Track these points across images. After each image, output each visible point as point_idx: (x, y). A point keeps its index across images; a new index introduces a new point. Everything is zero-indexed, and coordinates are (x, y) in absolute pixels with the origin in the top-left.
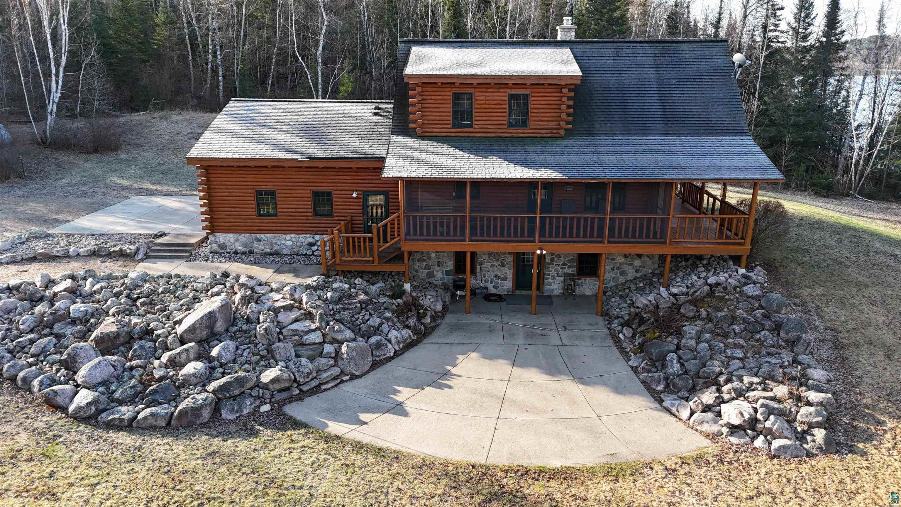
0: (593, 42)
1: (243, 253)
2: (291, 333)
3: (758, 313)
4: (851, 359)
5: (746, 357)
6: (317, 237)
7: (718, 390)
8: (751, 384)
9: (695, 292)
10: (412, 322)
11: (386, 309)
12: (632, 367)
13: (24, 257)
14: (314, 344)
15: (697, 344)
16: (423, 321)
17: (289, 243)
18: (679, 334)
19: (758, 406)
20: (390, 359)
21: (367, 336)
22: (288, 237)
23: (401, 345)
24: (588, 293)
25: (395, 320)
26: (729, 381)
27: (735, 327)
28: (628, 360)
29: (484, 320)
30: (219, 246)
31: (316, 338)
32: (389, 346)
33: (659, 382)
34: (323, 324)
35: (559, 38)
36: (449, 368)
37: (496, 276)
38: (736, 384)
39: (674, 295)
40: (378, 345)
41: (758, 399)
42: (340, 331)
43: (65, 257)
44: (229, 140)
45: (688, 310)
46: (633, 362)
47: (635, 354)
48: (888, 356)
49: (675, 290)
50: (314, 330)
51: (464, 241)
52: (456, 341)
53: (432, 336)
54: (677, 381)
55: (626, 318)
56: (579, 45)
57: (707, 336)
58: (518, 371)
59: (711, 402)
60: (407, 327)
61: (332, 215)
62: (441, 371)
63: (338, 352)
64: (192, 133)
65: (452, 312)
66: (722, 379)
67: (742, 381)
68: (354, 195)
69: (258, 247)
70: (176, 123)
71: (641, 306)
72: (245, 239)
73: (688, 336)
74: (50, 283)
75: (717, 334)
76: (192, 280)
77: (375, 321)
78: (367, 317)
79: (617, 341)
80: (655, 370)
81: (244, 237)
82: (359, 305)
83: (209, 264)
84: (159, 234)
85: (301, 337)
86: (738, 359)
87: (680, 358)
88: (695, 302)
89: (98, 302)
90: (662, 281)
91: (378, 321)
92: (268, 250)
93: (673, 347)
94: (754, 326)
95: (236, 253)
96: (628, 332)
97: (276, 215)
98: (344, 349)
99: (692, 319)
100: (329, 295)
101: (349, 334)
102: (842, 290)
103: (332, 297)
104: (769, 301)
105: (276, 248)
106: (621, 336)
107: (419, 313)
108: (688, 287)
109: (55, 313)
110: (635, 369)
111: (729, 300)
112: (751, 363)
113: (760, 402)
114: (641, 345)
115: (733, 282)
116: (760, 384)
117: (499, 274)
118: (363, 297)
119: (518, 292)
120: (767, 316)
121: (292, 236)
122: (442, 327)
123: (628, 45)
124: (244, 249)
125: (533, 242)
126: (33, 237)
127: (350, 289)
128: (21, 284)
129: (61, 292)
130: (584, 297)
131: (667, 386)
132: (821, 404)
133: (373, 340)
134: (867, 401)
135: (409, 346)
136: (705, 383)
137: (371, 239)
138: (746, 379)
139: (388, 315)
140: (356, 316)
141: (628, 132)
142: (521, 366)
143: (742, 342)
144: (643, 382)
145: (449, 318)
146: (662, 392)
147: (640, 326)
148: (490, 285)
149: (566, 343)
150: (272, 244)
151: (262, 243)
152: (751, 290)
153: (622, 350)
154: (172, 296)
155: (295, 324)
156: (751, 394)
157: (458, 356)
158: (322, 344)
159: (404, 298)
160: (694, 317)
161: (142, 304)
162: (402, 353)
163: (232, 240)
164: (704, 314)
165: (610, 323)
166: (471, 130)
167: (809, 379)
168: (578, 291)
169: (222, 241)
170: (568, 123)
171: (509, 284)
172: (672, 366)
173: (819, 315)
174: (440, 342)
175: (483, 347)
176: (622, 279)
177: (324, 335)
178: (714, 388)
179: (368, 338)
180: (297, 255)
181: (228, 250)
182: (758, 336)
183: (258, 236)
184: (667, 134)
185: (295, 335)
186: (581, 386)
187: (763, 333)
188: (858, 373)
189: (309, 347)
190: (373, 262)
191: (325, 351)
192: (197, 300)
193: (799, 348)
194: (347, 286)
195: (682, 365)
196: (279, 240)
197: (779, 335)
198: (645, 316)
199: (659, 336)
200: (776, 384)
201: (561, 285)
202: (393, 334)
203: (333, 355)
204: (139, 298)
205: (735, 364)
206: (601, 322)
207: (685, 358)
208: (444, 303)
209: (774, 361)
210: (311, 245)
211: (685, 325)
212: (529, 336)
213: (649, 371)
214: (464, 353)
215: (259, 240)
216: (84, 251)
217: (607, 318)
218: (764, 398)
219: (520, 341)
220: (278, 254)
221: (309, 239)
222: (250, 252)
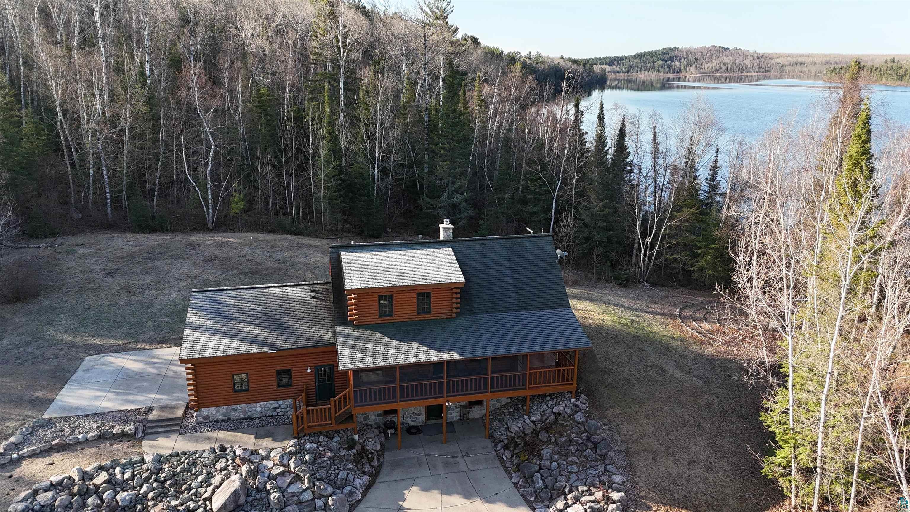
0: (466, 241)
1: (223, 421)
2: (290, 495)
3: (584, 436)
4: (635, 464)
5: (579, 471)
6: (280, 402)
7: (566, 499)
8: (583, 491)
9: (546, 419)
10: (367, 468)
11: (347, 460)
12: (514, 483)
13: (42, 449)
14: (308, 501)
15: (551, 463)
16: (372, 464)
17: (259, 409)
18: (539, 456)
19: (587, 507)
20: (359, 501)
21: (341, 488)
22: (258, 405)
23: (364, 489)
24: (477, 416)
25: (356, 469)
26: (571, 491)
27: (571, 448)
28: (511, 478)
29: (412, 453)
30: (203, 418)
31: (308, 496)
32: (357, 492)
33: (531, 496)
34: (311, 485)
35: (442, 238)
36: (401, 503)
37: (413, 413)
38: (575, 493)
39: (534, 422)
40: (351, 494)
41: (587, 502)
42: (325, 489)
43: (76, 444)
44: (207, 337)
45: (543, 436)
46: (514, 480)
47: (515, 472)
48: (654, 459)
49: (534, 419)
50: (306, 490)
51: (396, 402)
52: (399, 478)
53: (381, 475)
54: (541, 494)
55: (506, 442)
56: (457, 243)
57: (556, 457)
58: (445, 498)
59: (562, 507)
60: (364, 473)
61: (291, 385)
62: (396, 507)
63: (326, 504)
64: (104, 269)
65: (388, 450)
66: (567, 490)
67: (578, 490)
68: (309, 371)
69: (234, 415)
70: (85, 256)
71: (514, 432)
72: (224, 411)
73: (545, 458)
74: (86, 476)
75: (562, 455)
76: (197, 455)
77: (343, 474)
78: (337, 471)
79: (502, 461)
80: (528, 485)
81: (223, 409)
82: (329, 462)
83: (199, 434)
84: (147, 410)
85: (298, 496)
86: (575, 473)
87: (542, 476)
88: (547, 429)
89: (134, 488)
90: (525, 408)
91: (345, 472)
92: (243, 416)
93: (537, 468)
94: (582, 447)
95: (217, 421)
96: (507, 455)
97: (248, 390)
98: (330, 502)
99: (548, 443)
100: (307, 457)
101: (330, 490)
102: (630, 408)
103: (310, 459)
104: (590, 427)
105: (249, 414)
106: (504, 457)
107: (368, 458)
108: (541, 415)
109: (110, 506)
110: (516, 485)
111: (567, 426)
112: (582, 475)
113: (589, 504)
114: (518, 465)
115: (568, 410)
116: (587, 491)
117: (416, 412)
118: (329, 454)
119: (430, 422)
120: (589, 438)
121: (261, 403)
122: (386, 465)
123: (489, 241)
124: (224, 418)
125: (442, 397)
126: (37, 426)
127: (318, 448)
128: (63, 480)
129: (102, 484)
130: (475, 420)
131: (536, 497)
132: (619, 501)
133: (347, 490)
134: (643, 493)
135: (369, 487)
136: (558, 493)
137: (330, 409)
138: (580, 488)
139: (350, 466)
140: (330, 472)
141: (496, 310)
142: (445, 494)
143: (575, 459)
144: (522, 495)
145: (388, 456)
146: (534, 502)
147: (515, 449)
148: (409, 420)
149: (471, 469)
150: (245, 411)
151: (237, 412)
152: (580, 417)
153: (506, 469)
154: (189, 474)
155: (292, 486)
156: (583, 499)
157: (405, 492)
158: (313, 500)
159: (356, 447)
160: (547, 441)
161: (171, 485)
162: (365, 495)
163: (214, 412)
164: (553, 439)
165: (496, 446)
166: (392, 318)
167: (613, 483)
168: (471, 417)
169: (206, 413)
170: (457, 308)
171: (423, 418)
172: (538, 483)
173: (618, 431)
174: (388, 480)
175: (418, 481)
176: (498, 405)
177: (313, 492)
178: (563, 497)
179: (343, 489)
180: (265, 417)
181: (211, 420)
182: (585, 454)
183: (234, 407)
184: (520, 310)
185: (293, 496)
186: (487, 505)
187: (587, 451)
188: (638, 474)
189: (305, 504)
190: (331, 424)
191: (317, 506)
192: (210, 475)
193: (607, 461)
194: (315, 445)
195: (544, 481)
196: (251, 408)
197: (596, 451)
198: (517, 441)
199: (528, 458)
200: (596, 490)
201: (458, 414)
202: (358, 482)
203: (323, 508)
204: (166, 481)
205: (574, 477)
206: (488, 443)
207: (545, 475)
208: (381, 442)
209: (594, 473)
210: (276, 408)
211: (543, 449)
212: (446, 465)
213: (525, 487)
214: (407, 488)
215: (235, 410)
216: (92, 437)
217: (492, 440)
218: (590, 501)
219: (441, 470)
220: (250, 418)
221: (274, 404)
222: (229, 419)
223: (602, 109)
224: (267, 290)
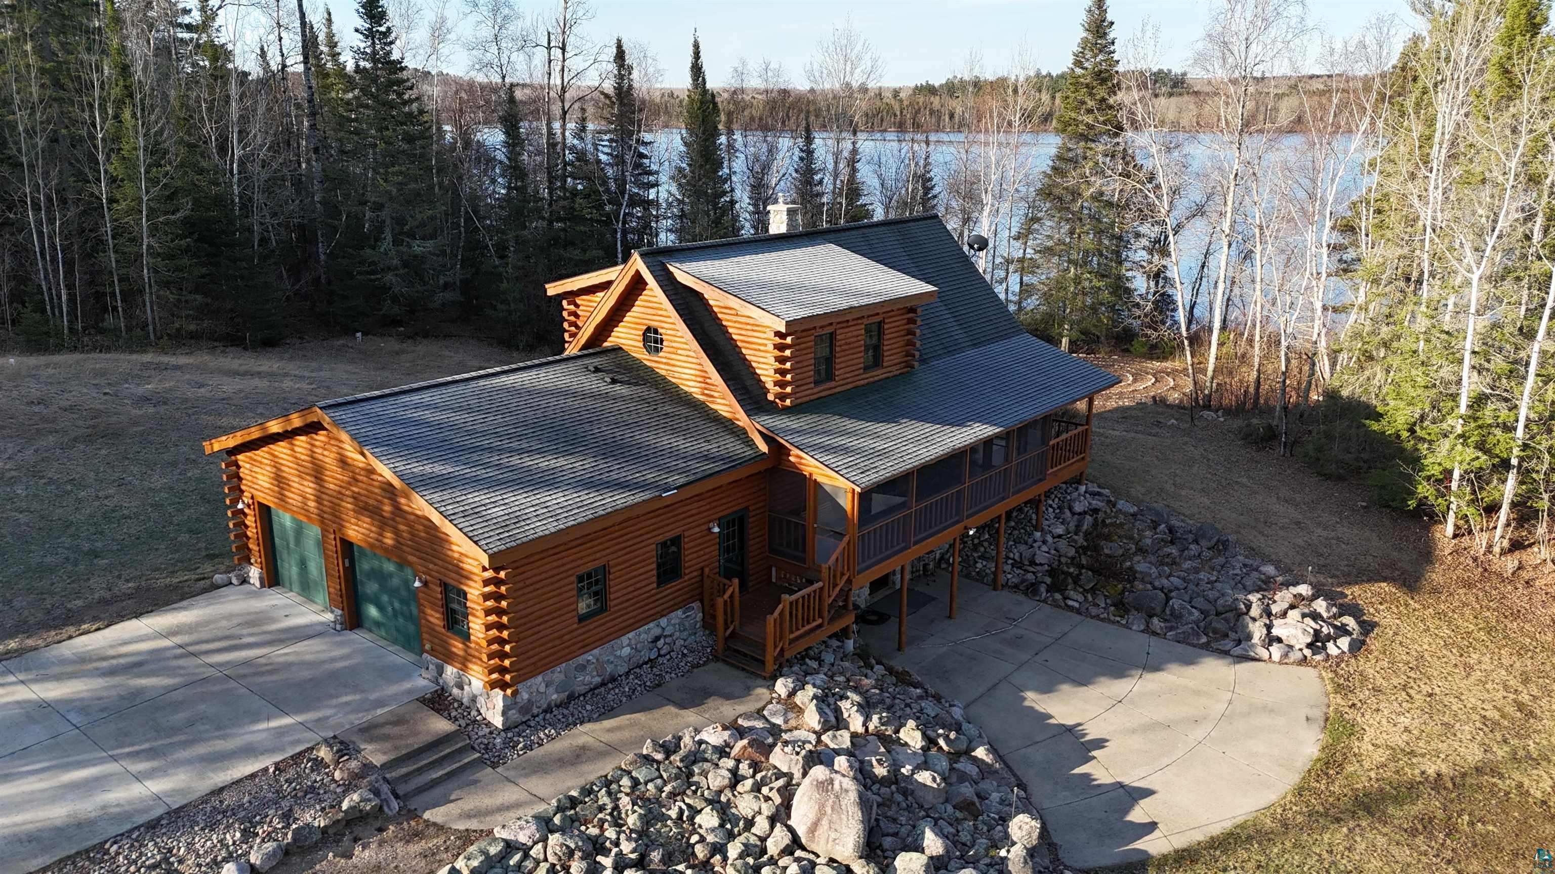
1: (561, 704)
6: (664, 622)
7: (1254, 619)
11: (895, 685)
12: (1143, 632)
15: (1168, 580)
17: (626, 651)
22: (624, 640)
26: (1247, 606)
28: (1126, 626)
29: (932, 649)
30: (521, 710)
34: (926, 740)
38: (1257, 606)
45: (1113, 548)
47: (1122, 617)
50: (926, 754)
51: (908, 547)
52: (981, 689)
54: (1216, 626)
61: (682, 573)
63: (979, 765)
67: (1251, 601)
68: (716, 529)
69: (582, 682)
72: (561, 677)
76: (625, 784)
77: (929, 707)
79: (1075, 611)
80: (1174, 624)
81: (558, 674)
92: (598, 679)
95: (550, 709)
97: (605, 609)
105: (609, 668)
106: (1072, 603)
110: (1149, 633)
111: (1122, 524)
114: (1118, 604)
118: (868, 682)
121: (629, 636)
124: (562, 696)
125: (961, 521)
127: (832, 679)
131: (1205, 635)
136: (1234, 616)
137: (821, 590)
144: (1178, 642)
146: (1208, 643)
147: (1078, 585)
150: (602, 665)
151: (587, 671)
153: (1098, 618)
156: (1276, 610)
158: (953, 767)
160: (1123, 554)
163: (542, 689)
164: (1132, 547)
166: (833, 384)
169: (526, 697)
172: (1191, 613)
180: (640, 667)
181: (535, 711)
183: (581, 659)
187: (1191, 547)
190: (822, 625)
191: (973, 774)
194: (823, 676)
196: (612, 653)
199: (1124, 588)
200: (1267, 593)
207: (1186, 599)
210: (655, 640)
212: (1012, 644)
213: (1172, 628)
215: (582, 668)
217: (1008, 589)
220: (613, 679)
221: (652, 629)
222: (571, 697)
223: (697, 55)
224: (482, 383)
